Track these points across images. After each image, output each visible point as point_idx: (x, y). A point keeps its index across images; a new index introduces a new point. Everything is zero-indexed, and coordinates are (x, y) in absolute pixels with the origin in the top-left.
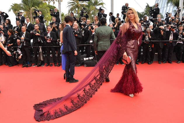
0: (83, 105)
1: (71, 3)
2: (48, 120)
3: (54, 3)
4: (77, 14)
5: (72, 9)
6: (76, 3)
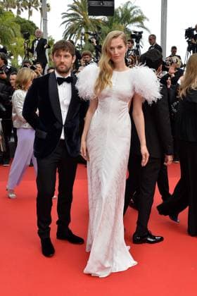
1: (69, 15)
3: (30, 13)
4: (83, 41)
6: (82, 17)
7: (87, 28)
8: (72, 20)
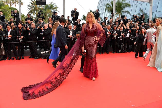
0: (60, 85)
1: (30, 6)
2: (35, 98)
4: (35, 16)
5: (31, 12)
6: (35, 7)
7: (37, 11)
8: (31, 8)
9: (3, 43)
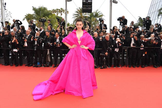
1: (76, 15)
6: (80, 15)
9: (49, 50)
